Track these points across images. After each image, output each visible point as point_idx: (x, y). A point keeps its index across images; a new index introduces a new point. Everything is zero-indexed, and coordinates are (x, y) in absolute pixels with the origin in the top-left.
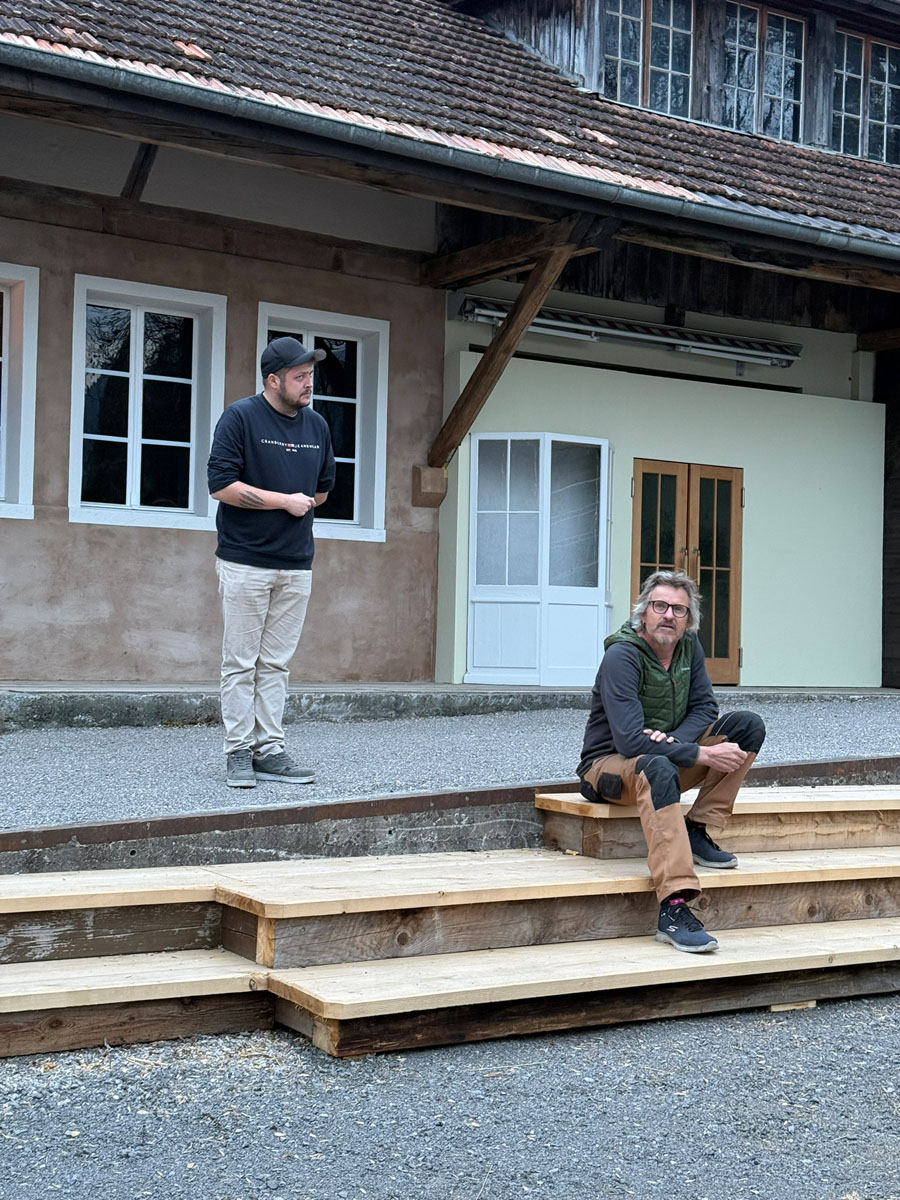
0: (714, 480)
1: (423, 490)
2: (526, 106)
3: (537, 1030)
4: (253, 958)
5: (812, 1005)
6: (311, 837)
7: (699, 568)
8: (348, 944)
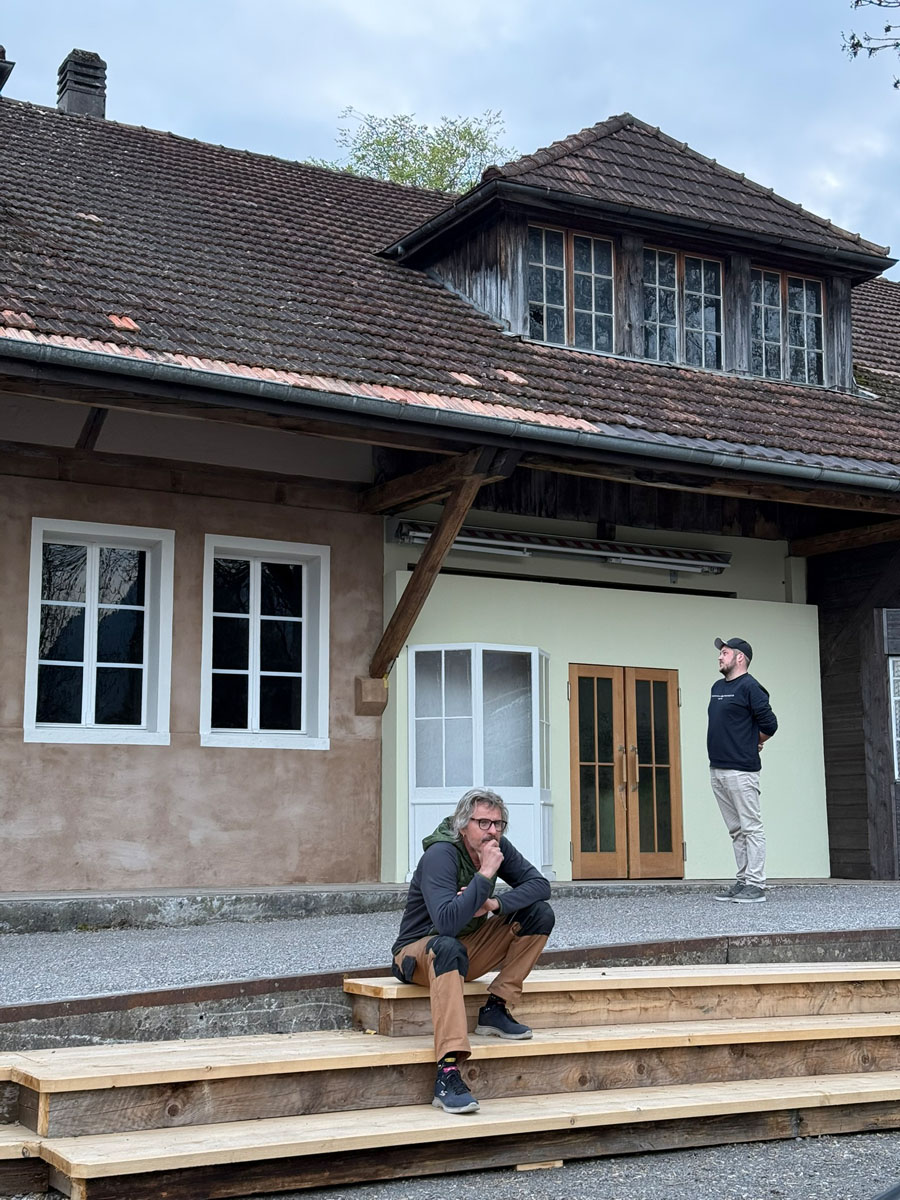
0: (649, 682)
1: (364, 700)
2: (444, 353)
3: (281, 1189)
4: (35, 1130)
5: (559, 1164)
6: (124, 1023)
7: (637, 766)
8: (120, 1115)
